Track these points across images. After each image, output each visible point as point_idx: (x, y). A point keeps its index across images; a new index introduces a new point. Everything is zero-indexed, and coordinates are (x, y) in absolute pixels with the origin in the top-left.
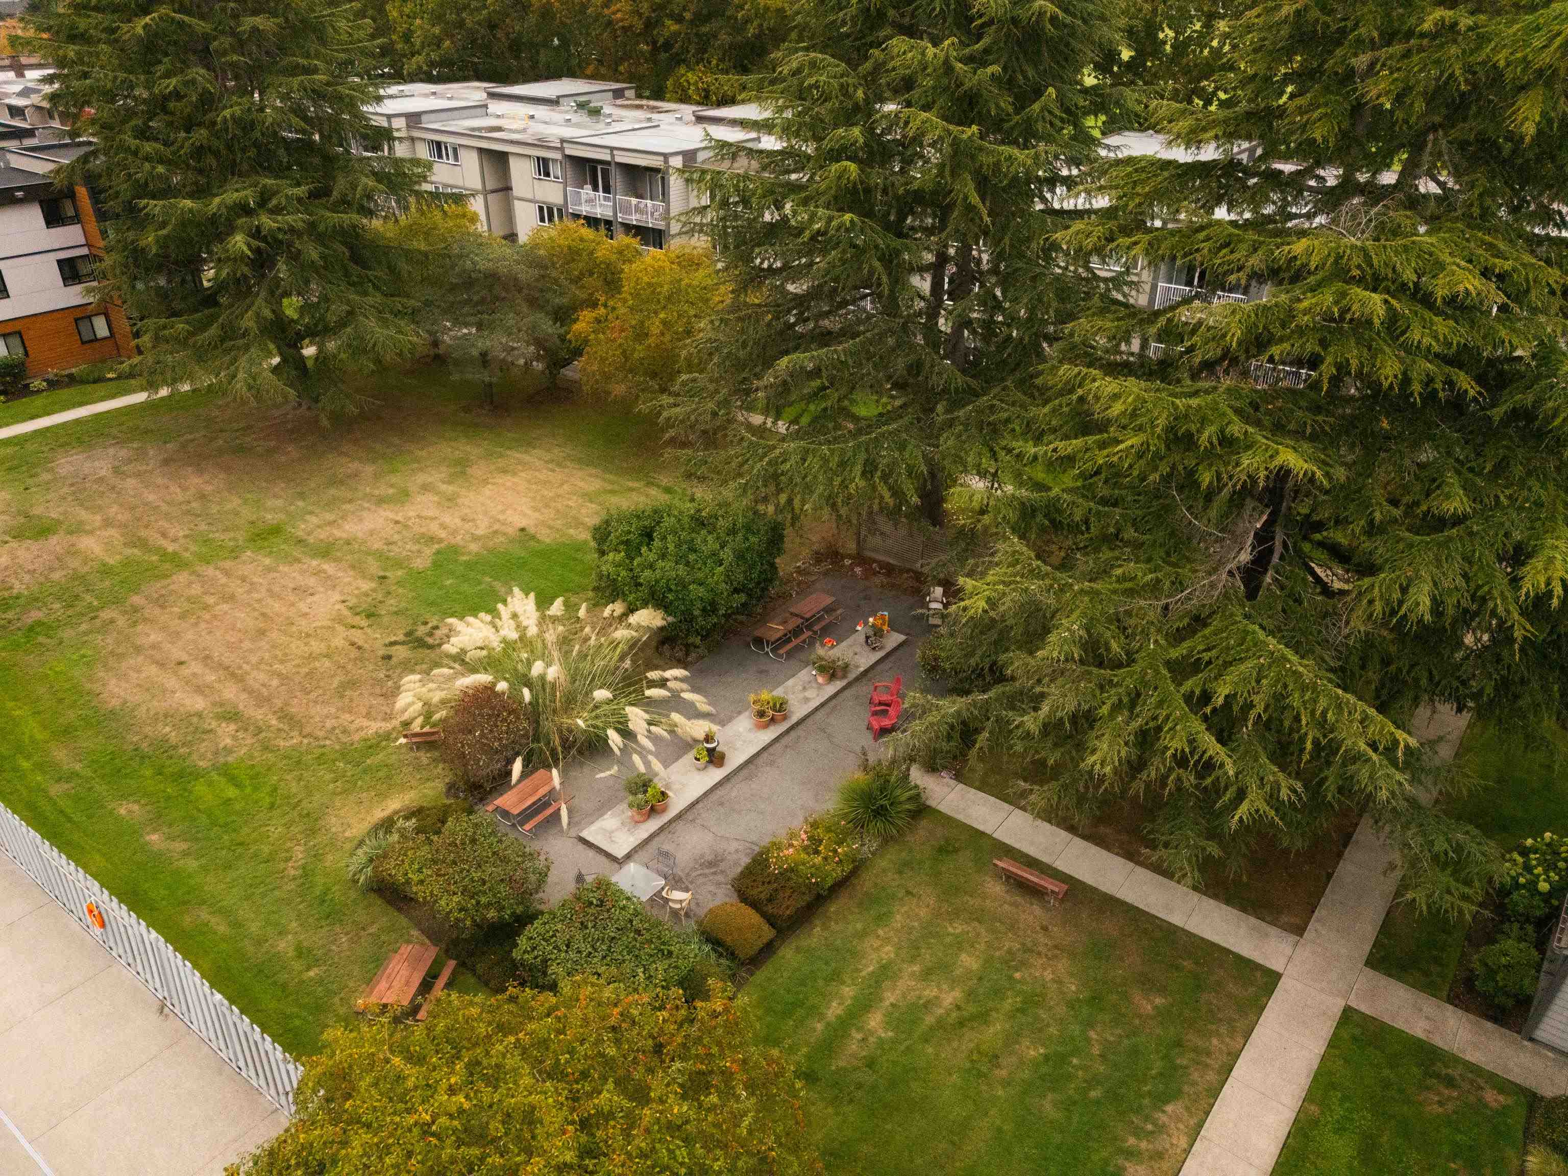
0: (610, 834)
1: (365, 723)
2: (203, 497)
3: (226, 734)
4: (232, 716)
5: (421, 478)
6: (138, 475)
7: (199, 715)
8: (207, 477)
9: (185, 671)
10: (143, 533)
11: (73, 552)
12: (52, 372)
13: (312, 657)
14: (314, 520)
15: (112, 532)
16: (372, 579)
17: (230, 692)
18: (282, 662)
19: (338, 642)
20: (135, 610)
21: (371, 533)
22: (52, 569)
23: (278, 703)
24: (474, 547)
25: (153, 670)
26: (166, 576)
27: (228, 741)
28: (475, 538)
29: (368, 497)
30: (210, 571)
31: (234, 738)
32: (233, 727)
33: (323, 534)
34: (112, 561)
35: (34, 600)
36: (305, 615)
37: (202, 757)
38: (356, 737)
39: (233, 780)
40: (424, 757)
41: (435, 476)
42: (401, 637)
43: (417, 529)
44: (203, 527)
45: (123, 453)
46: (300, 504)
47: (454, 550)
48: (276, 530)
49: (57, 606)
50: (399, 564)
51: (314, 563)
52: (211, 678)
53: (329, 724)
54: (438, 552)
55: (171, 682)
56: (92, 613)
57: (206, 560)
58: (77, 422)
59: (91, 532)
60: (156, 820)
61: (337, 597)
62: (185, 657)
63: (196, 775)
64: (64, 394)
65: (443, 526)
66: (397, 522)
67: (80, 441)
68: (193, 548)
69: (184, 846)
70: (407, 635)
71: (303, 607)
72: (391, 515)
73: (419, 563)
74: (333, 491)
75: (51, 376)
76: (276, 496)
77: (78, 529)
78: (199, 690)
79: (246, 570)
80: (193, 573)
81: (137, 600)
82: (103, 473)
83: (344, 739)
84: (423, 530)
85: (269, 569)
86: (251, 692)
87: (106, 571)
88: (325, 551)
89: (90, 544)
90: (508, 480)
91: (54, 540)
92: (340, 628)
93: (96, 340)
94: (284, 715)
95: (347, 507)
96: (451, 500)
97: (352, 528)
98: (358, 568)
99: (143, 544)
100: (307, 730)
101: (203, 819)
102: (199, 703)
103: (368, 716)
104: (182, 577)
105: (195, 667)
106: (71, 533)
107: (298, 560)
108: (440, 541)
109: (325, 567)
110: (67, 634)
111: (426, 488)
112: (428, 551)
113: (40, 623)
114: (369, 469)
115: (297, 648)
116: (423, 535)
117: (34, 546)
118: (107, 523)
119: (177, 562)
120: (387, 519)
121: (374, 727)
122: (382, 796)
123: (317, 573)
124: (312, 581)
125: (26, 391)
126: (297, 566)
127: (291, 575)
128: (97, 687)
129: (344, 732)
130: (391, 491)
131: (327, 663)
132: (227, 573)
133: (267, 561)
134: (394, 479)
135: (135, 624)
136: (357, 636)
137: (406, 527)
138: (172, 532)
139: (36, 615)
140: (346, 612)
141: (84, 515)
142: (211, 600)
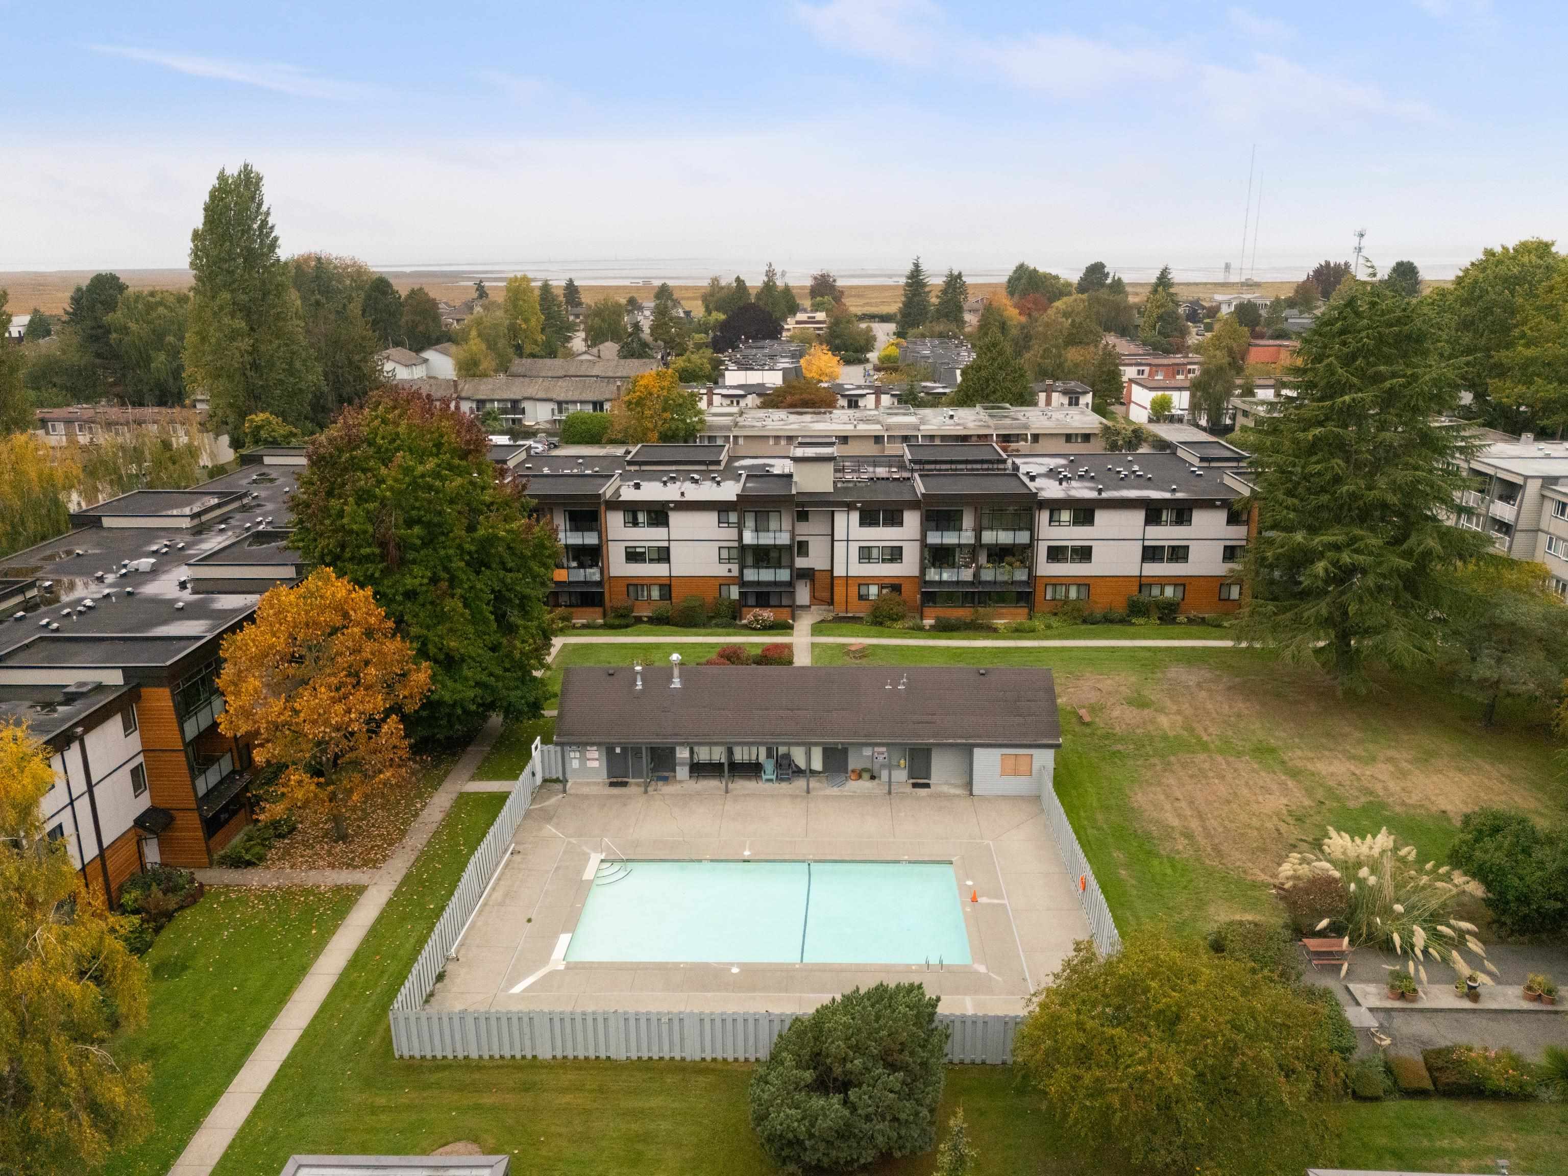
0: (1366, 994)
1: (1259, 873)
2: (1239, 716)
3: (1181, 844)
4: (1188, 835)
5: (1391, 753)
6: (1209, 690)
7: (1173, 828)
8: (1248, 704)
9: (1177, 804)
10: (1195, 725)
11: (1153, 721)
12: (1193, 613)
13: (1249, 826)
14: (1299, 753)
15: (1179, 718)
16: (1313, 801)
17: (1194, 824)
18: (1231, 821)
19: (1269, 825)
20: (1169, 764)
21: (1332, 774)
22: (1138, 727)
23: (1217, 841)
24: (1398, 809)
25: (1162, 797)
26: (1193, 752)
27: (1181, 847)
28: (1403, 804)
29: (1344, 752)
30: (1220, 759)
31: (1185, 848)
32: (1186, 842)
33: (1299, 764)
34: (1171, 734)
35: (1121, 740)
36: (1259, 803)
37: (1164, 849)
38: (1249, 878)
39: (1173, 867)
40: (1282, 905)
41: (1403, 756)
42: (1310, 839)
43: (1365, 783)
44: (1230, 733)
45: (1208, 675)
46: (1297, 740)
47: (1383, 806)
48: (1272, 751)
49: (1131, 747)
50: (1338, 799)
51: (1283, 778)
52: (1189, 813)
53: (1238, 864)
54: (1371, 802)
55: (1168, 807)
56: (1147, 757)
57: (1220, 751)
58: (1193, 649)
59: (1167, 714)
60: (1127, 866)
61: (1285, 801)
62: (1181, 797)
63: (1158, 856)
64: (1194, 629)
65: (1386, 789)
66: (1354, 774)
67: (1189, 662)
68: (1218, 743)
69: (1134, 882)
70: (1315, 839)
71: (1260, 799)
72: (1352, 768)
73: (1351, 804)
74: (1324, 741)
75: (1191, 616)
76: (1284, 731)
77: (1162, 710)
78: (1179, 816)
79: (1240, 766)
80: (1210, 757)
81: (1172, 758)
82: (1191, 683)
83: (1242, 875)
84: (1370, 785)
85: (1253, 770)
86: (1205, 828)
87: (1165, 738)
88: (1295, 774)
89: (1164, 721)
90: (1458, 777)
91: (1146, 711)
92: (1275, 818)
93: (1229, 599)
94: (1215, 848)
95: (1327, 753)
96: (1404, 774)
97: (1321, 767)
98: (1309, 792)
99: (1191, 730)
100: (1224, 861)
101: (1149, 876)
102: (1175, 822)
103: (1263, 870)
104: (1202, 756)
105: (1183, 804)
106: (1156, 710)
107: (1274, 773)
108: (1378, 796)
109: (1289, 783)
110: (1131, 762)
111: (1390, 760)
112: (1363, 800)
113: (1119, 751)
114: (1357, 735)
115: (1243, 817)
116: (1367, 789)
117: (1136, 711)
118: (1179, 712)
119: (1205, 747)
120: (1348, 769)
121: (1263, 877)
122: (1245, 910)
123: (1282, 784)
124: (1275, 787)
125: (1173, 621)
126: (1272, 775)
127: (1265, 778)
128: (1132, 794)
129: (1245, 872)
130: (1364, 754)
131: (1256, 833)
132: (1228, 763)
133: (1256, 766)
134: (1371, 747)
135: (1165, 770)
136: (1283, 828)
137: (1359, 779)
138: (1211, 730)
139: (1119, 747)
140: (1285, 812)
141: (1168, 703)
142: (1211, 774)
